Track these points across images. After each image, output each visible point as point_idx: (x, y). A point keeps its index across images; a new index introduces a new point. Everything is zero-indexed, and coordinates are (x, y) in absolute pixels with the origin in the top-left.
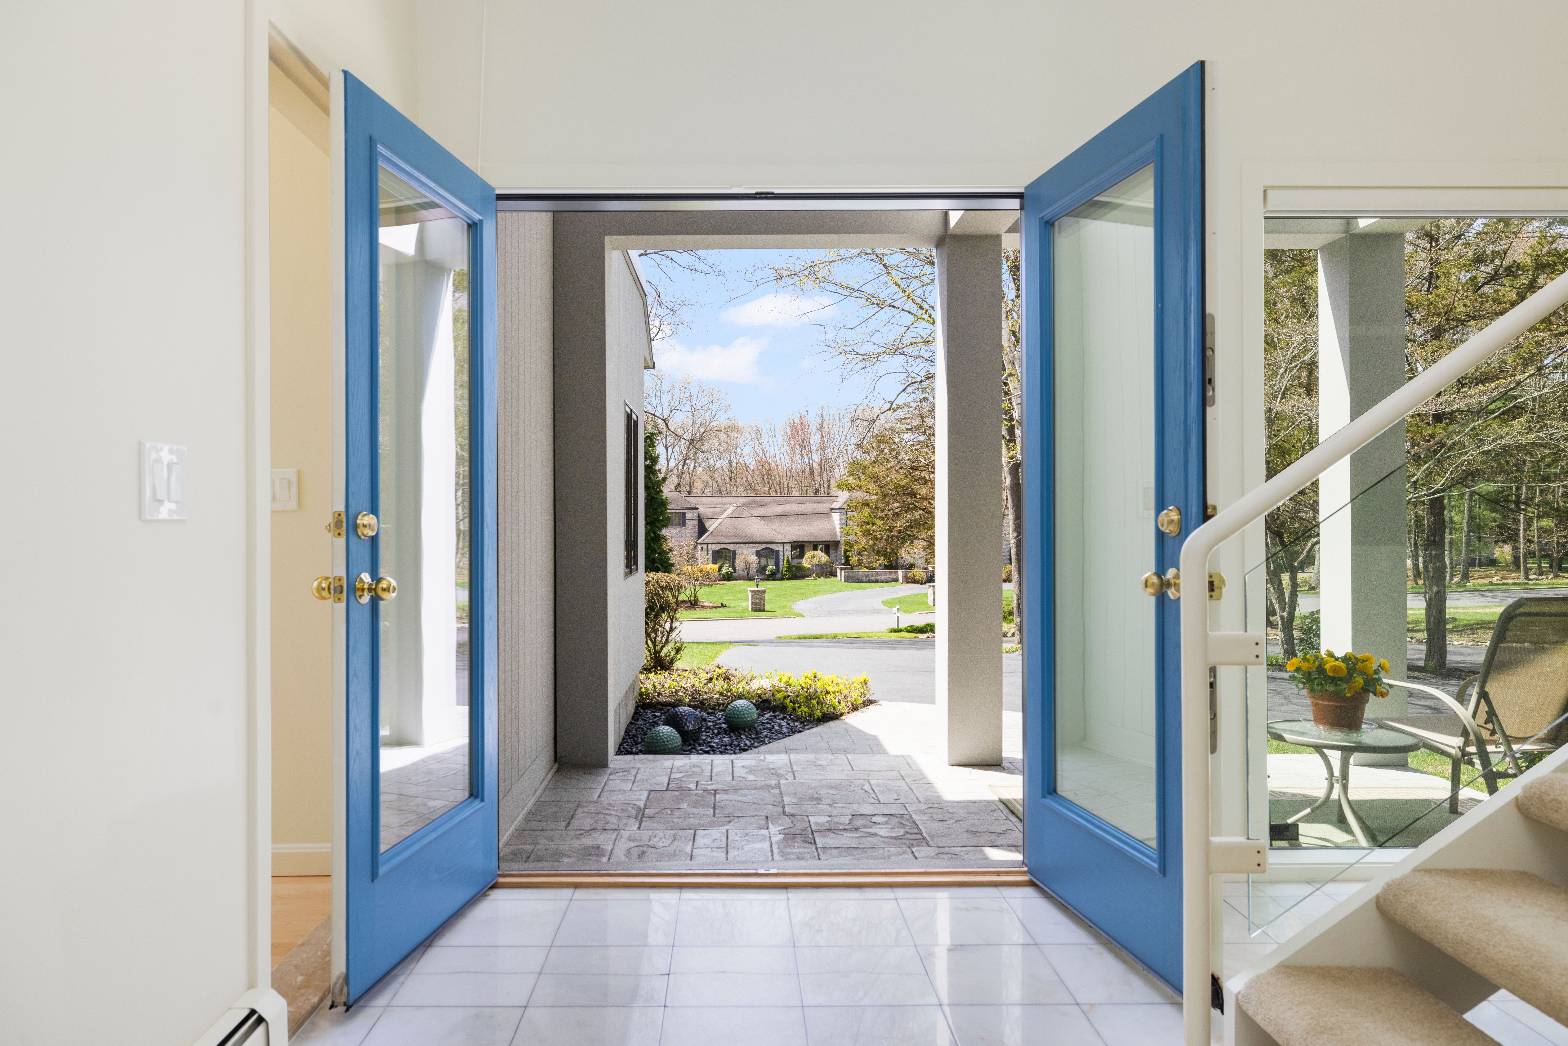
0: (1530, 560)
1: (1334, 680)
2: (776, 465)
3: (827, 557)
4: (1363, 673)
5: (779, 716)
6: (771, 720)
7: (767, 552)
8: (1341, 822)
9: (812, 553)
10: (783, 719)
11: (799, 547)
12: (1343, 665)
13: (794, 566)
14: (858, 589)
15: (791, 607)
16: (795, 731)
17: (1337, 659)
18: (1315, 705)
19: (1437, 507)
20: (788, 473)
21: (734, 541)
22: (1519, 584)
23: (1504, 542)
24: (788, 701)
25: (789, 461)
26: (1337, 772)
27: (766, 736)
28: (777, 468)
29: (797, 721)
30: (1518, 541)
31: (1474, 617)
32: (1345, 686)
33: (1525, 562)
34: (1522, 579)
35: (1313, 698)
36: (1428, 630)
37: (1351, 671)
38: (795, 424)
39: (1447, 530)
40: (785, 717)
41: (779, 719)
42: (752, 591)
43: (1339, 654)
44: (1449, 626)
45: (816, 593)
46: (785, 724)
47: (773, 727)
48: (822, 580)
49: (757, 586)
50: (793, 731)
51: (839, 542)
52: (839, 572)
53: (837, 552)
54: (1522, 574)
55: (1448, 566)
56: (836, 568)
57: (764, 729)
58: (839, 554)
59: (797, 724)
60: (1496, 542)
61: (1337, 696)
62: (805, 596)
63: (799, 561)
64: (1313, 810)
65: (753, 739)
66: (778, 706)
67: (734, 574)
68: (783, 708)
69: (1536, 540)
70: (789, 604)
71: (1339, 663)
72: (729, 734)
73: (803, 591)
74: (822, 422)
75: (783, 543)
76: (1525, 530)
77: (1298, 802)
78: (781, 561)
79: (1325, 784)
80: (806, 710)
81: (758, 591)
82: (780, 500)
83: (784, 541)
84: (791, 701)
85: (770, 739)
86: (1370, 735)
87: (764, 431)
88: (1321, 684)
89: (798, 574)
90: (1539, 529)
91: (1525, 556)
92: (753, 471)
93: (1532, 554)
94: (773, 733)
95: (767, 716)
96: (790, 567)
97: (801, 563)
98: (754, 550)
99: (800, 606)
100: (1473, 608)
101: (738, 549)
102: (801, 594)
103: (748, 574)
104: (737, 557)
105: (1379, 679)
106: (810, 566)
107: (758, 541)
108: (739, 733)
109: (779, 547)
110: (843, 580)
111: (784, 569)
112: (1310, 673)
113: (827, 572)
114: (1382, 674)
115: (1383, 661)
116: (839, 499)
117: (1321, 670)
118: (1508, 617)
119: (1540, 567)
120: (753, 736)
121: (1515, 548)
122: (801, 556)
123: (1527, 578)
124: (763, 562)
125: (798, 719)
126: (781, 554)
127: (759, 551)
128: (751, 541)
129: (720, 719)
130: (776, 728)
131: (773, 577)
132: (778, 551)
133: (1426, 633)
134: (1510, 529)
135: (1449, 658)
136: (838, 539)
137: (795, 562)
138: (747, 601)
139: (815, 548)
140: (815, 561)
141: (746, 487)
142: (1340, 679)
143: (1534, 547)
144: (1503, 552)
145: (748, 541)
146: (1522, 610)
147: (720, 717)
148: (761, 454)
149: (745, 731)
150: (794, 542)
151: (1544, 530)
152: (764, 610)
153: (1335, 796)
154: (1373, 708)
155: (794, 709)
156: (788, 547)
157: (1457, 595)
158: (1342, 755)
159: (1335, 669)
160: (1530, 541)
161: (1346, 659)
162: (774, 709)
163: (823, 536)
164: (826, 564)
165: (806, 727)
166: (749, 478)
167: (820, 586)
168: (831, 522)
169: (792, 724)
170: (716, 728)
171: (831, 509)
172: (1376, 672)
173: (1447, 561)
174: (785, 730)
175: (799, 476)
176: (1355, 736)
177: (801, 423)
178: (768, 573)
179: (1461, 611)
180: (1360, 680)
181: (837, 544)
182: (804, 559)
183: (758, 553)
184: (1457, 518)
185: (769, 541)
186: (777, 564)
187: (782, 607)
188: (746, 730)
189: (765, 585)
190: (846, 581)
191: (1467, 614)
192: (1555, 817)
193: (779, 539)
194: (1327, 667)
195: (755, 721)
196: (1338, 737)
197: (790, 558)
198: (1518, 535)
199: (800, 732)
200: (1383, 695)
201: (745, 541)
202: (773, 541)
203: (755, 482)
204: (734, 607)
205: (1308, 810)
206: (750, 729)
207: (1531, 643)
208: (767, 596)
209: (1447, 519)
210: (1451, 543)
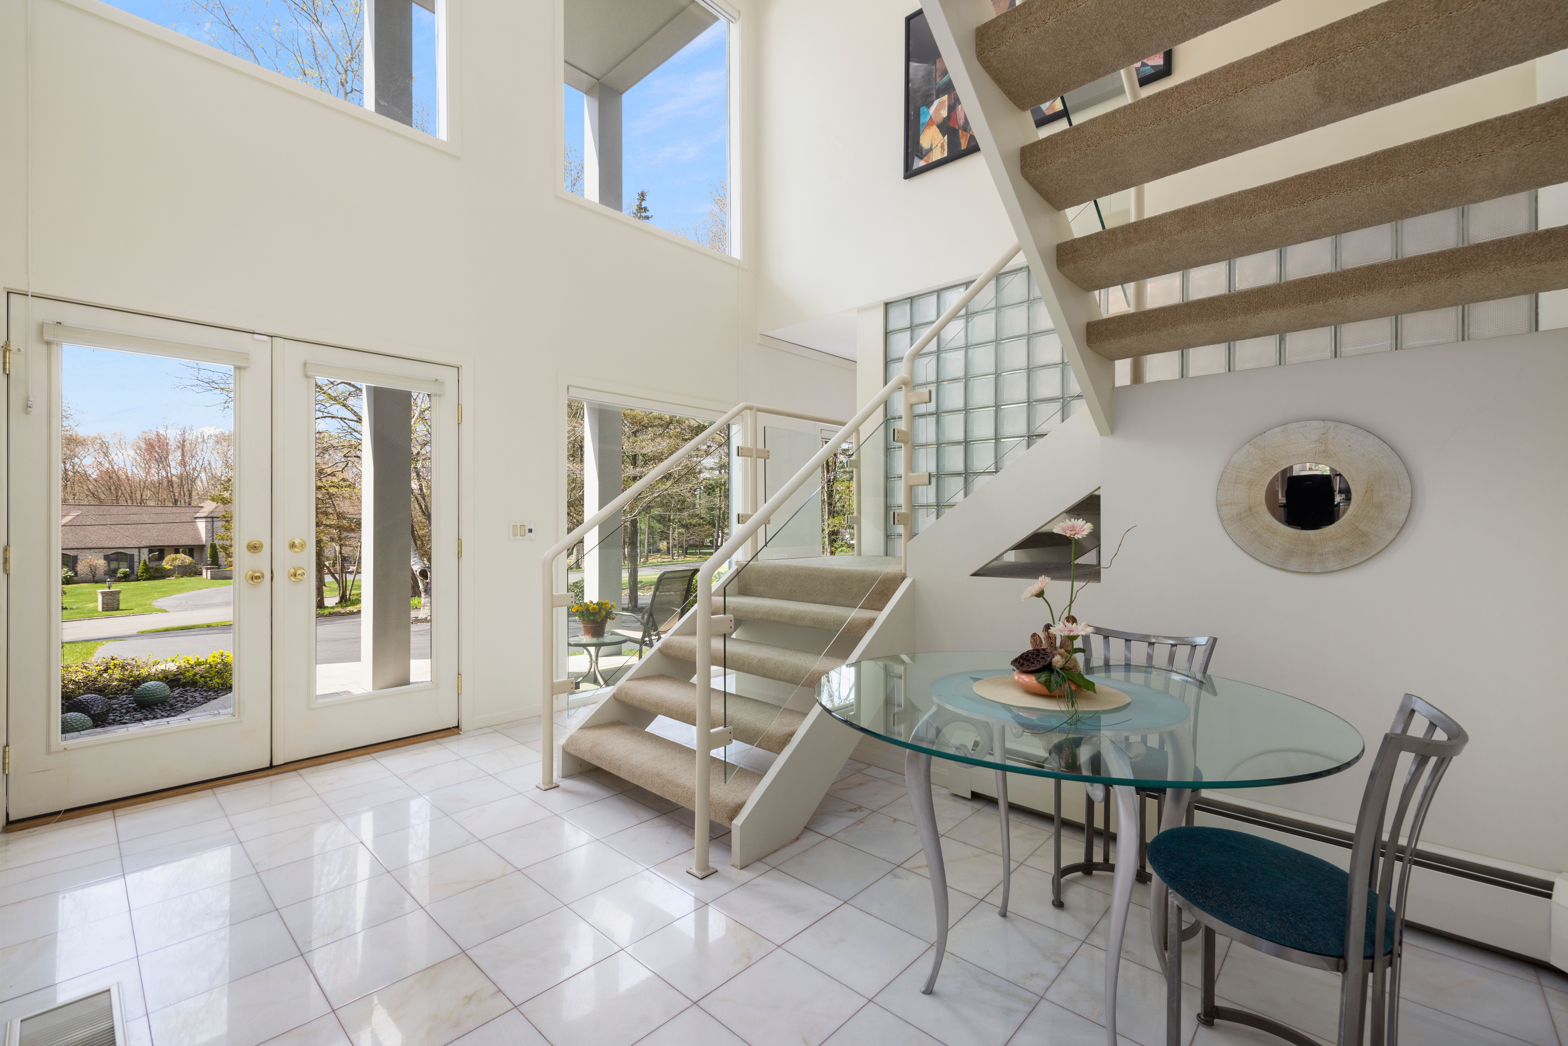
0: (674, 549)
1: (594, 614)
2: (127, 477)
3: (191, 559)
4: (605, 609)
5: (190, 690)
6: (182, 694)
7: (117, 557)
8: (596, 681)
9: (173, 556)
10: (194, 692)
11: (160, 552)
12: (597, 607)
13: (152, 568)
14: (226, 585)
15: (151, 605)
16: (210, 699)
17: (594, 604)
18: (585, 627)
19: (634, 523)
20: (142, 484)
21: (74, 547)
22: (670, 561)
23: (664, 540)
24: (198, 677)
25: (143, 475)
26: (594, 658)
27: (182, 707)
28: (129, 480)
29: (210, 691)
30: (669, 539)
31: (650, 580)
32: (598, 616)
33: (672, 550)
34: (671, 559)
35: (584, 624)
36: (630, 589)
37: (600, 609)
38: (152, 441)
39: (639, 534)
40: (197, 690)
41: (191, 692)
42: (102, 593)
43: (595, 601)
44: (639, 586)
45: (179, 591)
46: (198, 695)
47: (187, 698)
48: (185, 579)
49: (109, 588)
50: (207, 699)
51: (205, 546)
52: (204, 571)
53: (201, 555)
54: (671, 556)
55: (639, 553)
56: (201, 568)
57: (178, 701)
58: (204, 556)
59: (209, 693)
60: (660, 540)
61: (594, 622)
62: (166, 594)
63: (158, 563)
64: (583, 678)
65: (169, 710)
66: (188, 682)
67: (74, 578)
68: (193, 683)
69: (677, 538)
70: (148, 602)
71: (595, 606)
72: (140, 711)
73: (163, 589)
74: (184, 441)
75: (139, 548)
76: (672, 534)
77: (578, 675)
78: (136, 564)
79: (589, 664)
80: (219, 681)
81: (111, 592)
82: (134, 510)
83: (140, 546)
84: (201, 677)
85: (187, 708)
86: (607, 638)
87: (112, 444)
88: (587, 616)
89: (156, 575)
90: (678, 533)
91: (672, 547)
92: (96, 480)
93: (675, 546)
94: (188, 703)
95: (177, 691)
96: (147, 569)
97: (160, 565)
98: (102, 555)
99: (162, 602)
100: (650, 575)
101: (81, 554)
102: (161, 592)
103: (94, 577)
104: (79, 561)
105: (612, 612)
106: (172, 567)
107: (106, 546)
108: (152, 708)
109: (135, 552)
110: (209, 577)
111: (141, 571)
112: (583, 612)
113: (191, 572)
114: (613, 609)
115: (613, 603)
116: (203, 510)
117: (587, 610)
118: (661, 579)
119: (678, 553)
120: (168, 708)
121: (668, 543)
122: (161, 558)
123: (673, 559)
124: (114, 565)
125: (210, 689)
126: (136, 558)
127: (108, 556)
128: (98, 546)
129: (124, 701)
130: (190, 699)
131: (126, 578)
132: (132, 556)
133: (628, 590)
134: (666, 533)
135: (639, 602)
136: (204, 543)
137: (153, 564)
138: (96, 601)
139: (177, 551)
140: (177, 563)
141: (87, 496)
142: (596, 613)
143: (676, 542)
144: (663, 545)
145: (94, 546)
146: (665, 576)
147: (125, 699)
148: (107, 465)
149: (157, 706)
150: (152, 546)
151: (680, 534)
152: (118, 609)
153: (592, 670)
154: (609, 626)
155: (206, 682)
156: (145, 552)
157: (643, 569)
158: (596, 649)
159: (594, 608)
160: (674, 539)
161: (598, 604)
162: (184, 685)
163: (188, 541)
164: (189, 565)
165: (220, 695)
166: (91, 486)
167: (183, 584)
168: (196, 530)
169: (205, 694)
170: (123, 709)
171: (196, 518)
172: (610, 609)
173: (639, 551)
174: (199, 699)
175: (155, 487)
176: (601, 640)
177: (159, 441)
178: (119, 575)
179: (645, 577)
180: (604, 613)
181: (202, 547)
182: (164, 561)
183: (107, 558)
184: (643, 527)
185: (122, 546)
186: (131, 567)
187: (141, 605)
188: (159, 705)
189: (116, 587)
190: (213, 578)
191: (647, 579)
192: (670, 651)
193: (134, 543)
194: (590, 608)
195: (168, 697)
196: (594, 640)
197: (147, 560)
198: (669, 536)
199: (215, 698)
200: (613, 619)
201: (90, 546)
202: (126, 546)
203: (99, 490)
204: (77, 608)
205: (581, 678)
206: (163, 704)
207: (674, 592)
208: (121, 597)
209: (639, 528)
210: (640, 541)
